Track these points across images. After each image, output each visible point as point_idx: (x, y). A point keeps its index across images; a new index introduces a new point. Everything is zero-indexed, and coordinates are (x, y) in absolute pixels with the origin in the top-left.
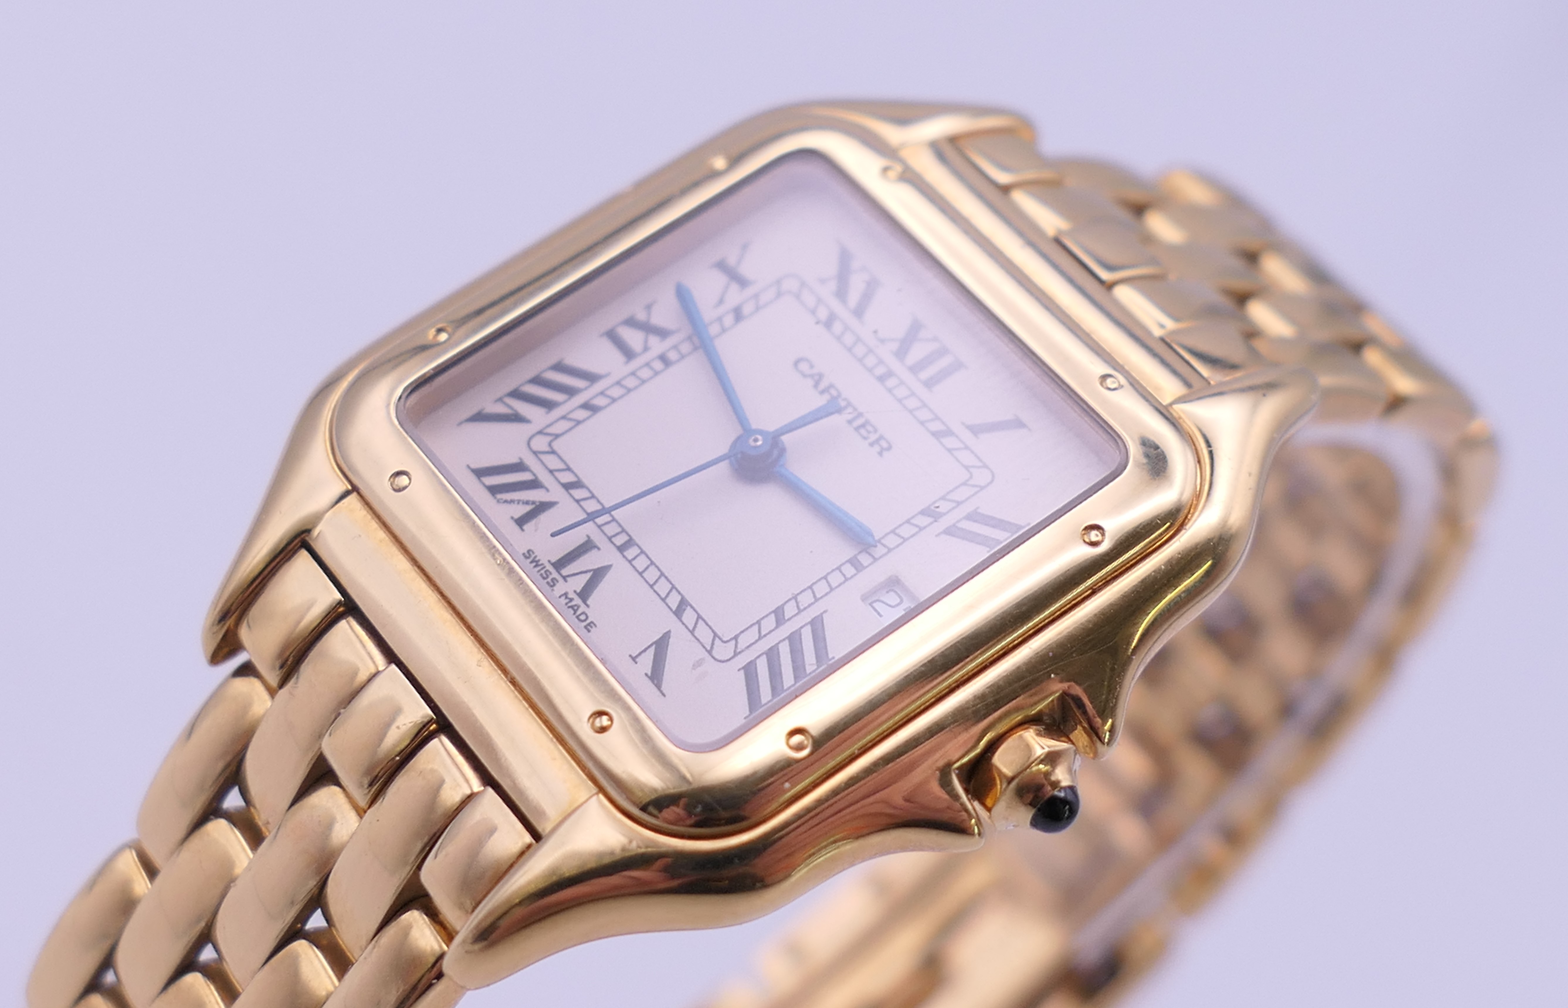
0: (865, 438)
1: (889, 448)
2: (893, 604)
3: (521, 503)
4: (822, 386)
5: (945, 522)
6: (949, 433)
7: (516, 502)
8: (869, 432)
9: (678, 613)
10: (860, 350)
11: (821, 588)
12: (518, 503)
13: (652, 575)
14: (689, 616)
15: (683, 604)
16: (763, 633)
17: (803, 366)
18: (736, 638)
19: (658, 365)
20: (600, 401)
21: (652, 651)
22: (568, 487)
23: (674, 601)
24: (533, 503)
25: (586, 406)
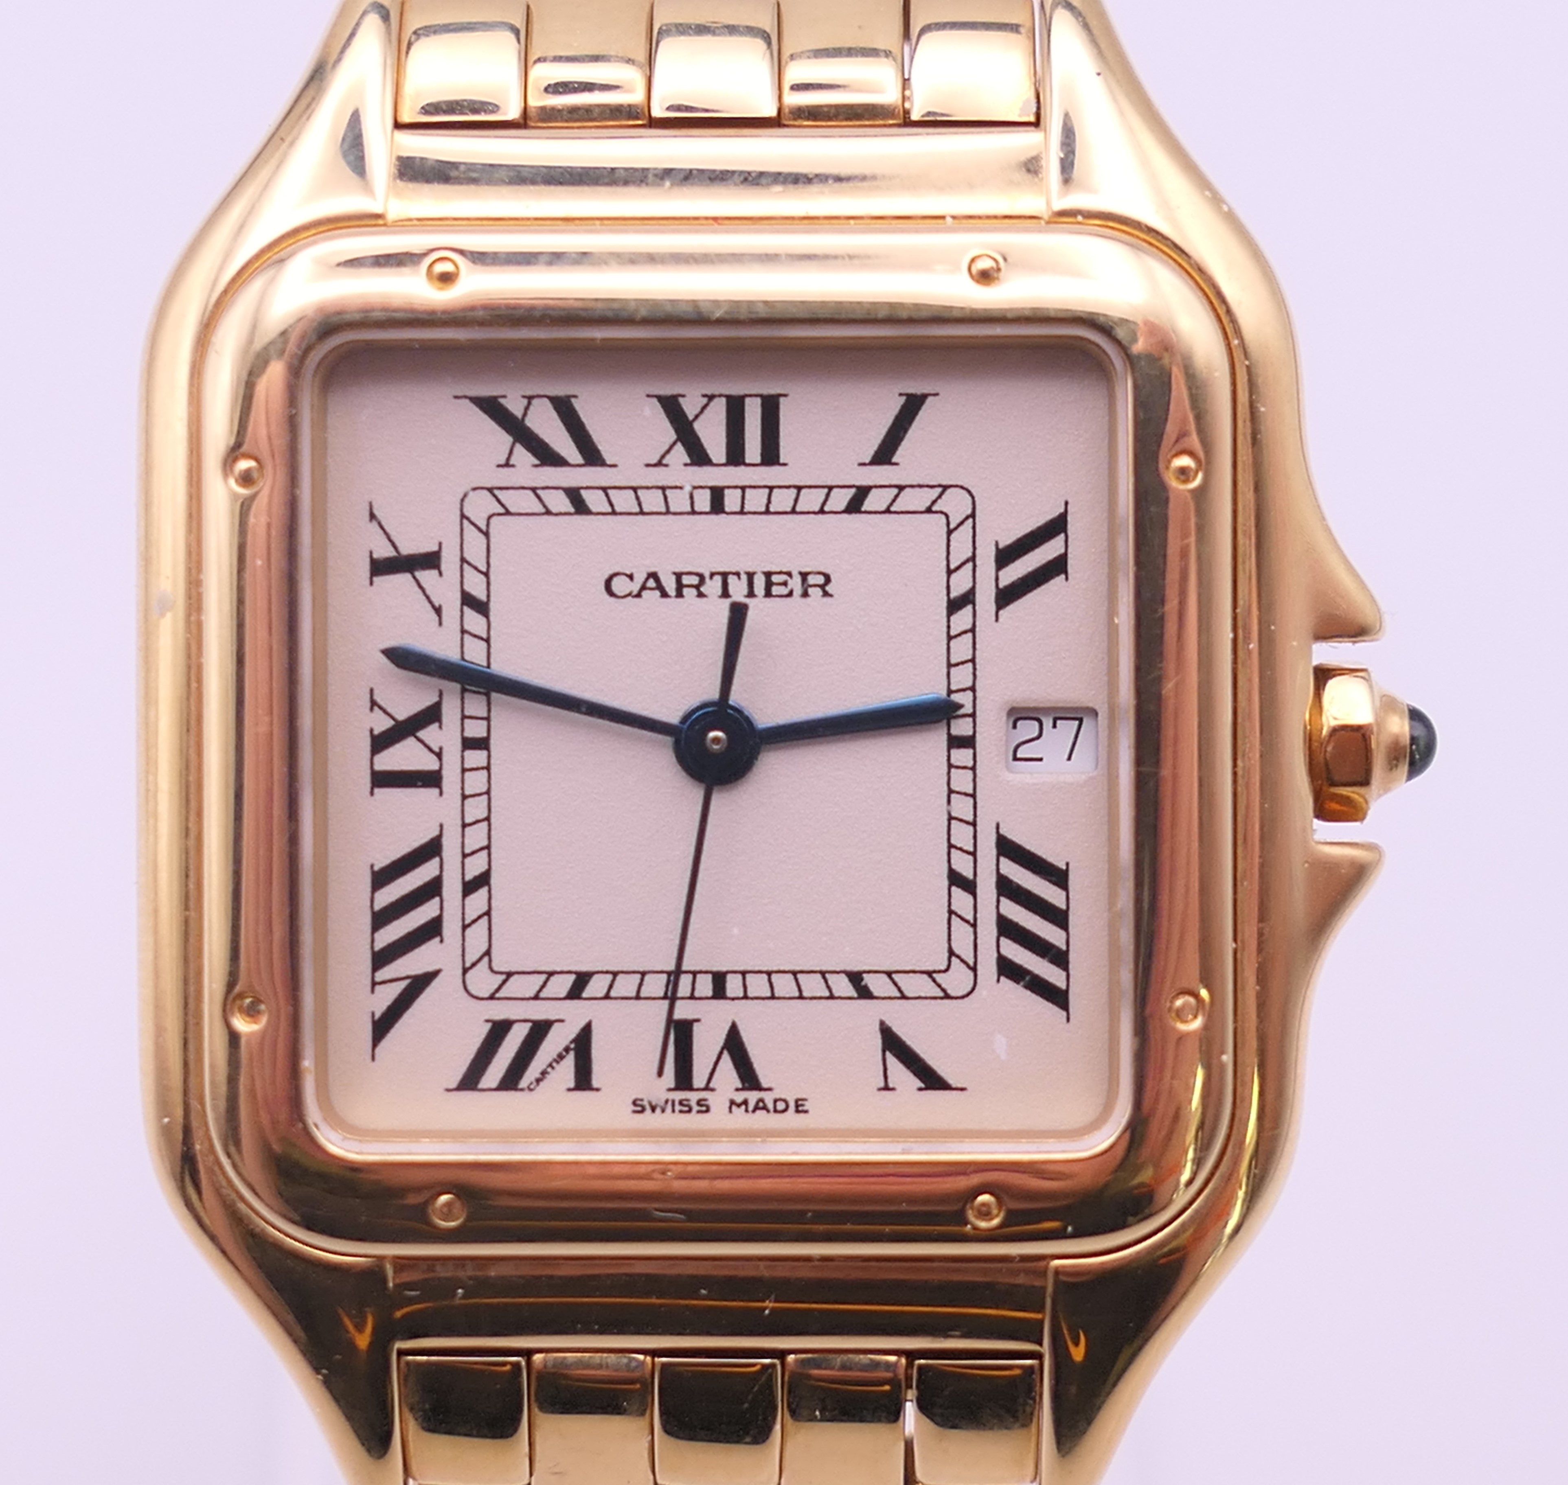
0: (790, 594)
1: (828, 579)
2: (1036, 734)
3: (554, 1064)
4: (670, 585)
5: (986, 597)
6: (862, 492)
7: (549, 1070)
8: (785, 584)
9: (864, 993)
10: (652, 501)
11: (962, 807)
12: (553, 1068)
13: (784, 985)
14: (877, 984)
15: (855, 978)
16: (970, 918)
17: (619, 585)
18: (951, 953)
19: (476, 758)
20: (476, 866)
21: (891, 1059)
22: (575, 993)
23: (842, 986)
24: (567, 1050)
25: (469, 888)
